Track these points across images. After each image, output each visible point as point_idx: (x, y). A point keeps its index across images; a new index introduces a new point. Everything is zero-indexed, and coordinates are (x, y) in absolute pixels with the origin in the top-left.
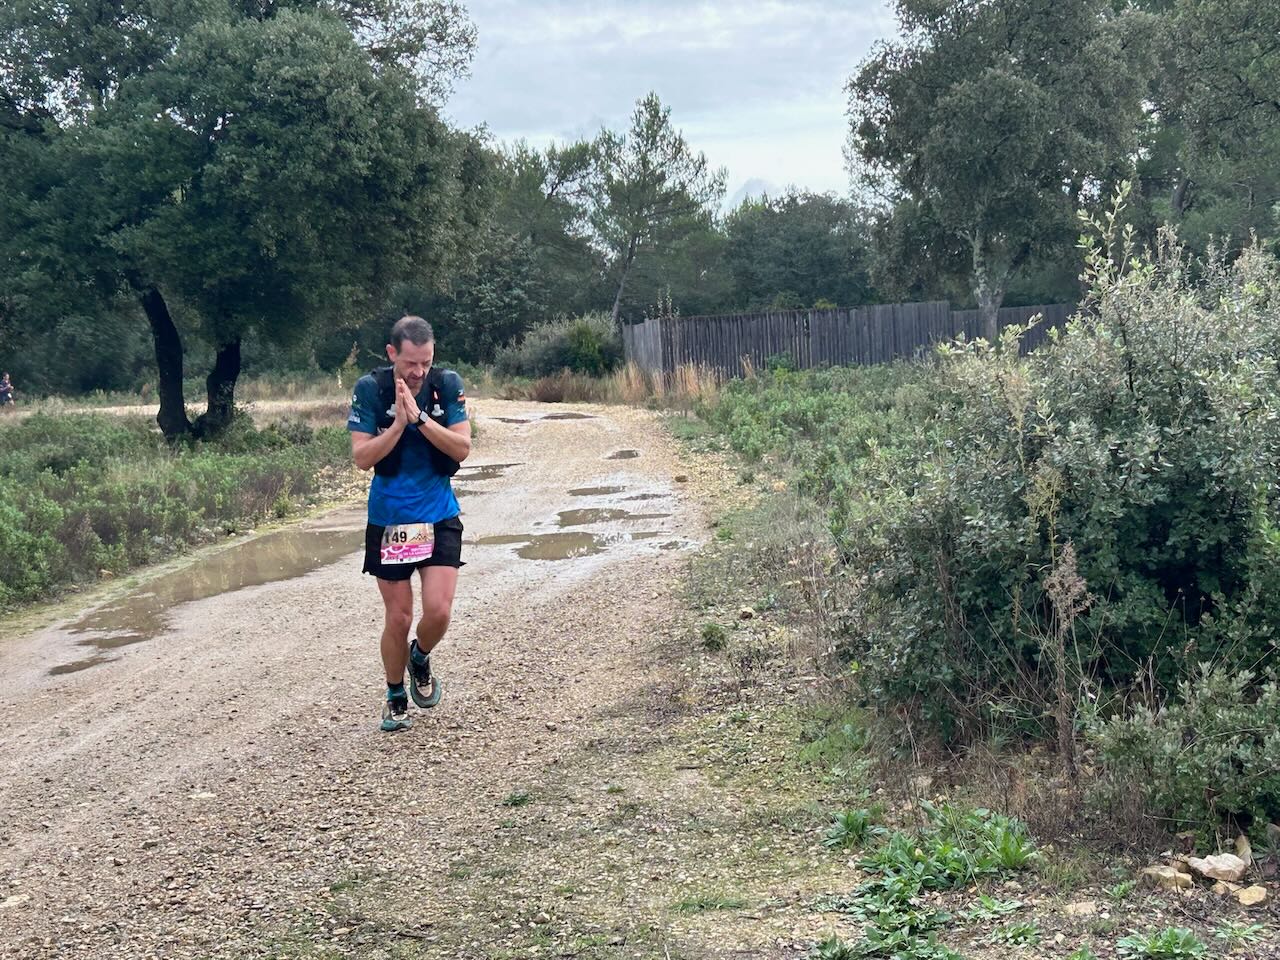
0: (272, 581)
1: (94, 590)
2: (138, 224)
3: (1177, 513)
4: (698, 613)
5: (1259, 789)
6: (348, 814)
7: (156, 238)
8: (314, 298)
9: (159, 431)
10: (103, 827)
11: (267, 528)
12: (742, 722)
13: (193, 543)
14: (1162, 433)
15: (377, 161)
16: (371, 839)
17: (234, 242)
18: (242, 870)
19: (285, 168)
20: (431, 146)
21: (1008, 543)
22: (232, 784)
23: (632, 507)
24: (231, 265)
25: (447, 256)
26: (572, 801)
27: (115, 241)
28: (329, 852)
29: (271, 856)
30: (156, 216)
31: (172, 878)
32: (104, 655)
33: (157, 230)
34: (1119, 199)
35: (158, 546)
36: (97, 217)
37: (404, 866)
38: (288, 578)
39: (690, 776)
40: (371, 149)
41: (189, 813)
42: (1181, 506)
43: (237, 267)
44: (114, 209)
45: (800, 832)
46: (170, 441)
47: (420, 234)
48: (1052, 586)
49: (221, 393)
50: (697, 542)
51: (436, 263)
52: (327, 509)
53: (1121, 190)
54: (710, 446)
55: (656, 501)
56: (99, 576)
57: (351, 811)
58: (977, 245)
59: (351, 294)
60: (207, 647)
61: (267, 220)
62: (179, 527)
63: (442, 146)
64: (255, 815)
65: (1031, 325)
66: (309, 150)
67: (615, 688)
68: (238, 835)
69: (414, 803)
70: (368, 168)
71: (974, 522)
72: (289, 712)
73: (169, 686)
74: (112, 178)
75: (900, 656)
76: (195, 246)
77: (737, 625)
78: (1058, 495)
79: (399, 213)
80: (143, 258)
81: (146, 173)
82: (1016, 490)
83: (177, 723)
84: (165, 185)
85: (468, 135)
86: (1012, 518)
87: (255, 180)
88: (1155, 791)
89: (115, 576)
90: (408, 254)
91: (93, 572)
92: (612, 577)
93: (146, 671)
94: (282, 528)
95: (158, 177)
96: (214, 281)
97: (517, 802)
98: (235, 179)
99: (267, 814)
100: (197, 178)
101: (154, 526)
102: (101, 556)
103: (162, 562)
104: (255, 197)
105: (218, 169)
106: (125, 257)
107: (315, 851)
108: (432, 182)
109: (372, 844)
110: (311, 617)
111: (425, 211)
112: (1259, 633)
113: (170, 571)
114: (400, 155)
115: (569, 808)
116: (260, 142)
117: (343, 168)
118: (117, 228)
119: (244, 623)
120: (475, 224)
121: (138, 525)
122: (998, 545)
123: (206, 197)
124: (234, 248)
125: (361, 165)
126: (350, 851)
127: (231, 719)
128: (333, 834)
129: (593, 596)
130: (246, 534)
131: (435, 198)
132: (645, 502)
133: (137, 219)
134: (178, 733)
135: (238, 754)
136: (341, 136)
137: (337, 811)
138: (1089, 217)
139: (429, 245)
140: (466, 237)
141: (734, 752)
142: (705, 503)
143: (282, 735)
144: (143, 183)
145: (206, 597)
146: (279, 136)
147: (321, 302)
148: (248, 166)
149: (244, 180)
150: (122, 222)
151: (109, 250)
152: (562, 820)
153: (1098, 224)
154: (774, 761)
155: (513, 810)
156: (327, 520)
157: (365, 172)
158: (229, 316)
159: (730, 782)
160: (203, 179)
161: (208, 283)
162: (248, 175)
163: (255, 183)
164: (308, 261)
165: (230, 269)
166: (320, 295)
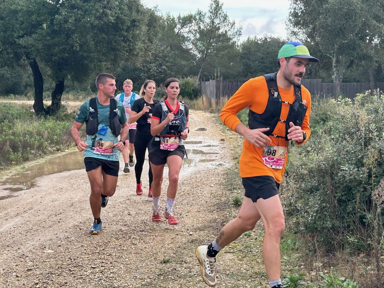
0: (74, 169)
1: (9, 169)
4: (231, 192)
6: (103, 262)
7: (36, 41)
8: (92, 66)
9: (33, 111)
10: (12, 261)
11: (72, 150)
12: (249, 236)
13: (45, 153)
15: (118, 18)
17: (64, 44)
18: (63, 282)
20: (138, 13)
21: (356, 177)
22: (60, 248)
23: (205, 150)
24: (63, 52)
26: (186, 263)
27: (21, 41)
28: (96, 277)
29: (74, 277)
30: (37, 33)
31: (37, 284)
32: (12, 194)
33: (37, 38)
35: (33, 154)
36: (15, 32)
37: (124, 284)
40: (116, 13)
41: (44, 258)
43: (65, 53)
44: (22, 30)
46: (37, 115)
47: (132, 45)
48: (375, 195)
49: (57, 99)
50: (229, 164)
51: (137, 55)
55: (213, 148)
56: (11, 164)
57: (104, 261)
58: (334, 60)
59: (105, 65)
60: (50, 194)
61: (77, 36)
62: (40, 147)
63: (141, 13)
64: (68, 260)
66: (94, 12)
67: (200, 219)
68: (61, 268)
69: (127, 260)
70: (115, 20)
71: (344, 168)
72: (81, 221)
73: (36, 208)
74: (22, 18)
75: (312, 217)
76: (50, 45)
78: (376, 160)
79: (124, 37)
80: (31, 48)
81: (34, 17)
82: (360, 157)
83: (39, 222)
84: (40, 21)
85: (151, 9)
86: (358, 167)
87: (73, 22)
89: (17, 164)
90: (127, 52)
91: (9, 162)
92: (198, 176)
93: (28, 201)
95: (38, 19)
96: (56, 58)
97: (165, 262)
98: (66, 21)
99: (73, 260)
100: (52, 20)
101: (32, 147)
102: (12, 156)
103: (34, 160)
104: (73, 28)
105: (60, 17)
106: (25, 47)
107: (90, 276)
108: (137, 26)
109: (111, 275)
111: (134, 36)
113: (37, 164)
114: (126, 16)
115: (185, 265)
116: (76, 8)
117: (105, 20)
118: (22, 37)
119: (64, 185)
120: (151, 42)
121: (26, 146)
122: (352, 177)
123: (55, 27)
124: (64, 46)
125: (112, 18)
126: (104, 277)
127: (59, 222)
128: (97, 270)
129: (191, 183)
130: (64, 151)
131: (138, 32)
133: (30, 34)
134: (40, 227)
135: (61, 236)
136: (105, 7)
137: (98, 261)
139: (134, 49)
140: (148, 47)
141: (246, 247)
142: (232, 150)
143: (78, 229)
144: (33, 21)
146: (83, 6)
147: (95, 67)
148: (71, 17)
149: (69, 22)
150: (24, 35)
151: (19, 44)
152: (182, 270)
155: (164, 265)
157: (113, 21)
158: (61, 71)
159: (245, 259)
160: (55, 20)
161: (54, 58)
162: (71, 20)
163: (73, 23)
164: (91, 52)
165: (62, 54)
166: (94, 65)
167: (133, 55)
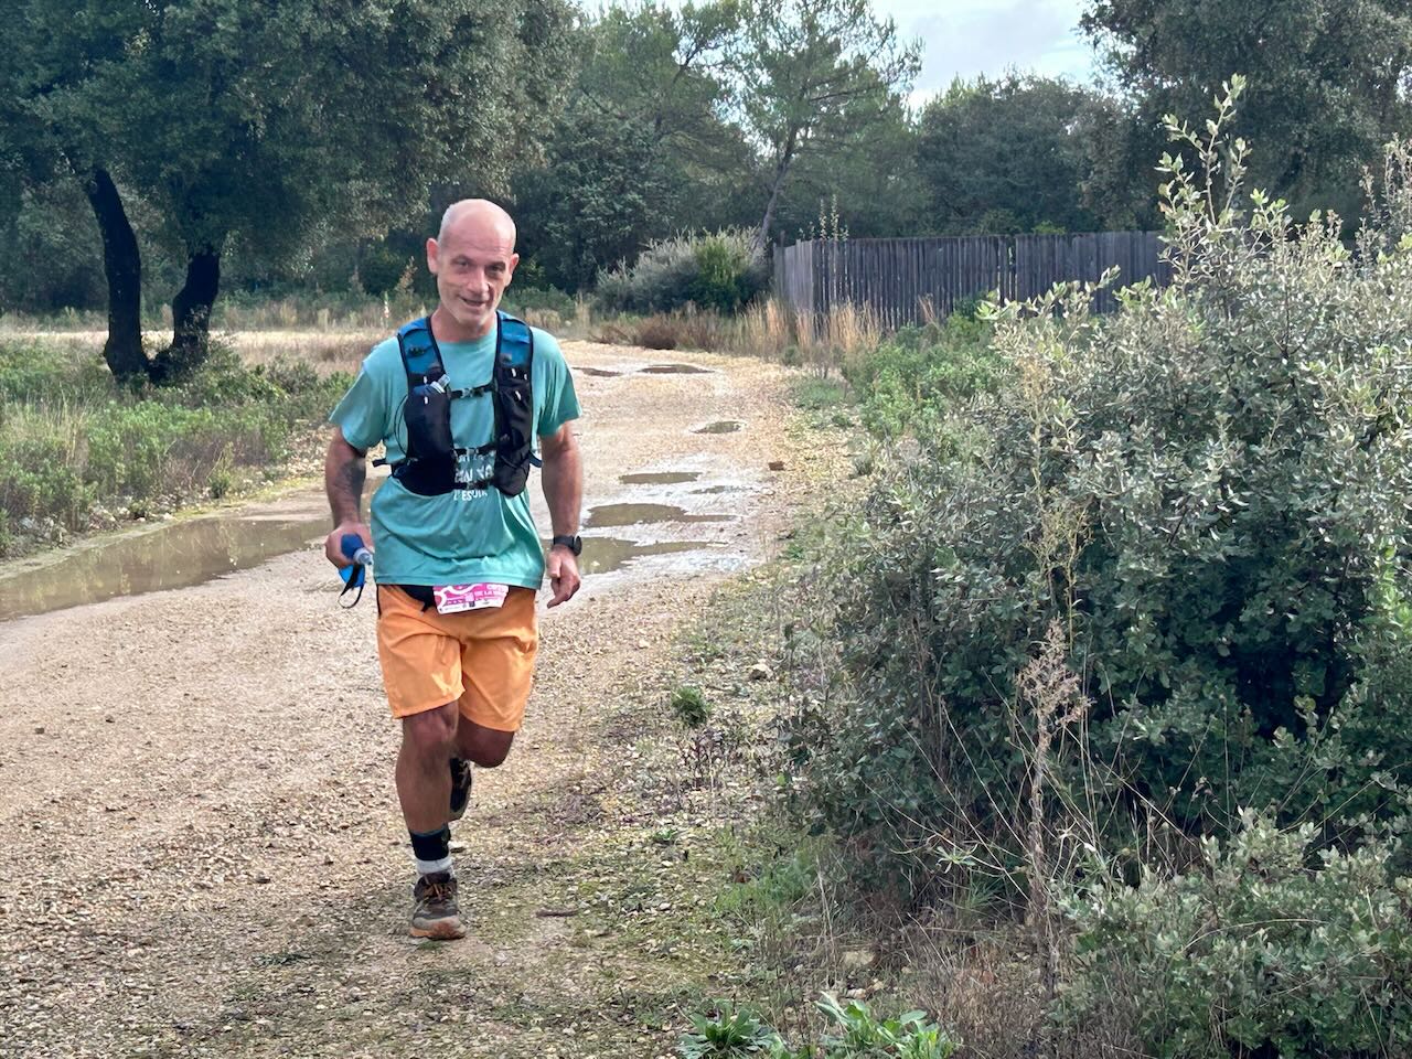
2: (73, 84)
3: (1264, 574)
5: (1291, 1013)
7: (97, 105)
8: (311, 195)
9: (106, 367)
11: (188, 514)
12: (665, 842)
14: (1249, 454)
16: (42, 1006)
17: (204, 115)
19: (275, 15)
23: (693, 504)
24: (199, 147)
25: (499, 146)
27: (43, 107)
30: (99, 75)
33: (98, 93)
34: (1228, 102)
35: (27, 532)
36: (22, 74)
38: (179, 587)
39: (553, 928)
42: (1271, 562)
43: (207, 149)
44: (44, 63)
45: (657, 1030)
46: (122, 381)
47: (461, 112)
48: (1029, 683)
49: (190, 320)
51: (484, 152)
52: (287, 486)
53: (1230, 87)
54: (835, 420)
55: (725, 497)
59: (363, 192)
65: (1104, 283)
70: (391, 18)
71: (947, 576)
72: (58, 794)
74: (41, 20)
76: (152, 119)
77: (738, 689)
78: (1080, 541)
79: (435, 83)
80: (79, 132)
81: (86, 15)
84: (113, 31)
87: (233, 30)
88: (1144, 1007)
90: (445, 139)
94: (212, 512)
95: (104, 21)
96: (175, 168)
98: (208, 29)
104: (234, 53)
105: (184, 13)
106: (55, 129)
108: (480, 42)
110: (175, 647)
111: (468, 82)
112: (1363, 762)
113: (28, 569)
117: (355, 18)
118: (46, 90)
119: (83, 651)
120: (543, 102)
123: (169, 52)
125: (379, 13)
130: (161, 520)
131: (483, 63)
132: (713, 497)
133: (68, 78)
138: (1180, 126)
139: (472, 128)
140: (529, 119)
141: (630, 891)
142: (792, 503)
144: (84, 29)
145: (55, 609)
147: (322, 200)
149: (217, 30)
150: (53, 82)
151: (36, 118)
153: (1193, 137)
154: (682, 908)
156: (277, 506)
157: (386, 24)
158: (197, 216)
160: (165, 26)
161: (167, 169)
162: (224, 23)
163: (232, 34)
164: (306, 145)
165: (198, 152)
166: (321, 192)
167: (471, 150)
